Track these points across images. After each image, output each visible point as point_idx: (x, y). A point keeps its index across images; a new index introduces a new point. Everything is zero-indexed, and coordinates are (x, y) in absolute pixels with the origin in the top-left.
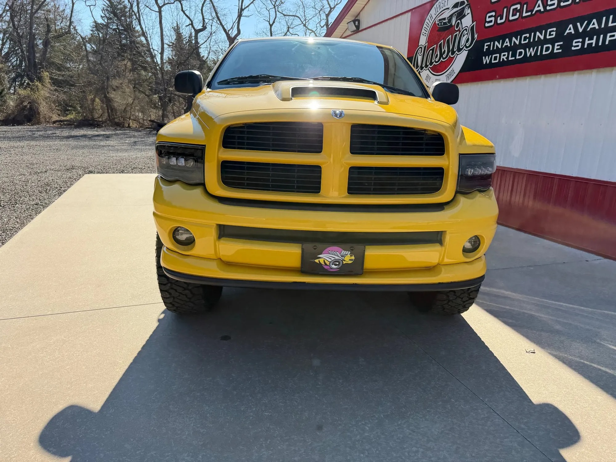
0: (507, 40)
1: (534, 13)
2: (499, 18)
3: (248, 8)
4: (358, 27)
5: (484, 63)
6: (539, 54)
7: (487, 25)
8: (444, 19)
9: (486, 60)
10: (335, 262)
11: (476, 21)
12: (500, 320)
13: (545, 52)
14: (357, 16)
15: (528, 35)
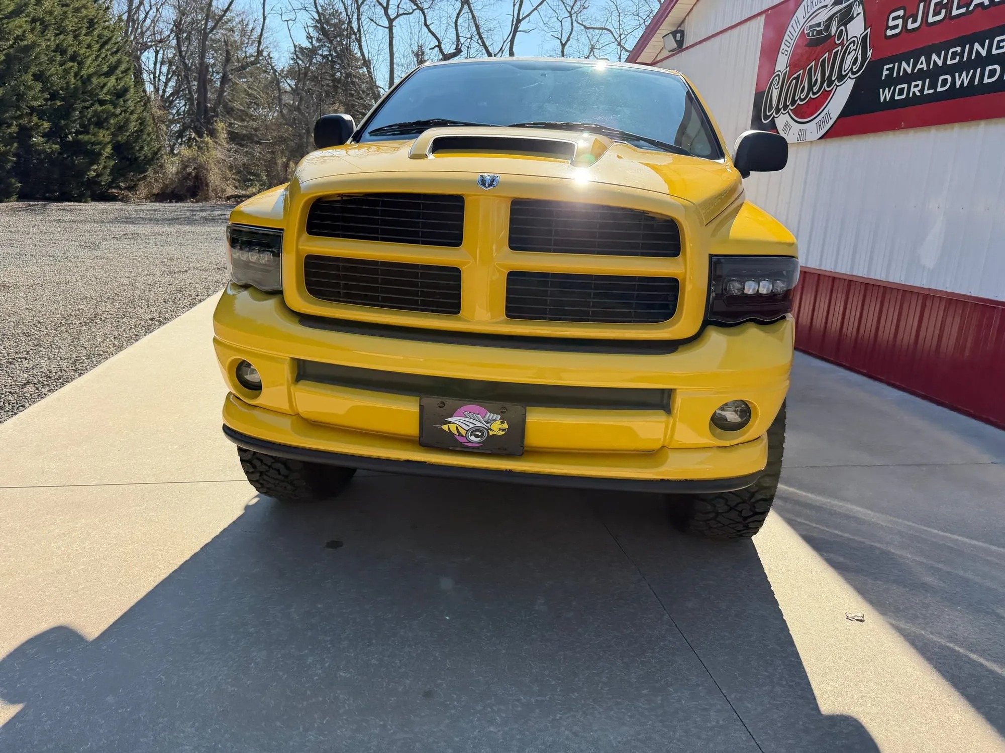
0: (923, 58)
1: (971, 8)
2: (910, 20)
3: (528, 18)
4: (680, 43)
5: (882, 101)
6: (976, 83)
7: (889, 33)
8: (819, 25)
9: (885, 95)
10: (474, 431)
11: (870, 26)
12: (822, 555)
13: (988, 78)
14: (680, 26)
15: (959, 49)
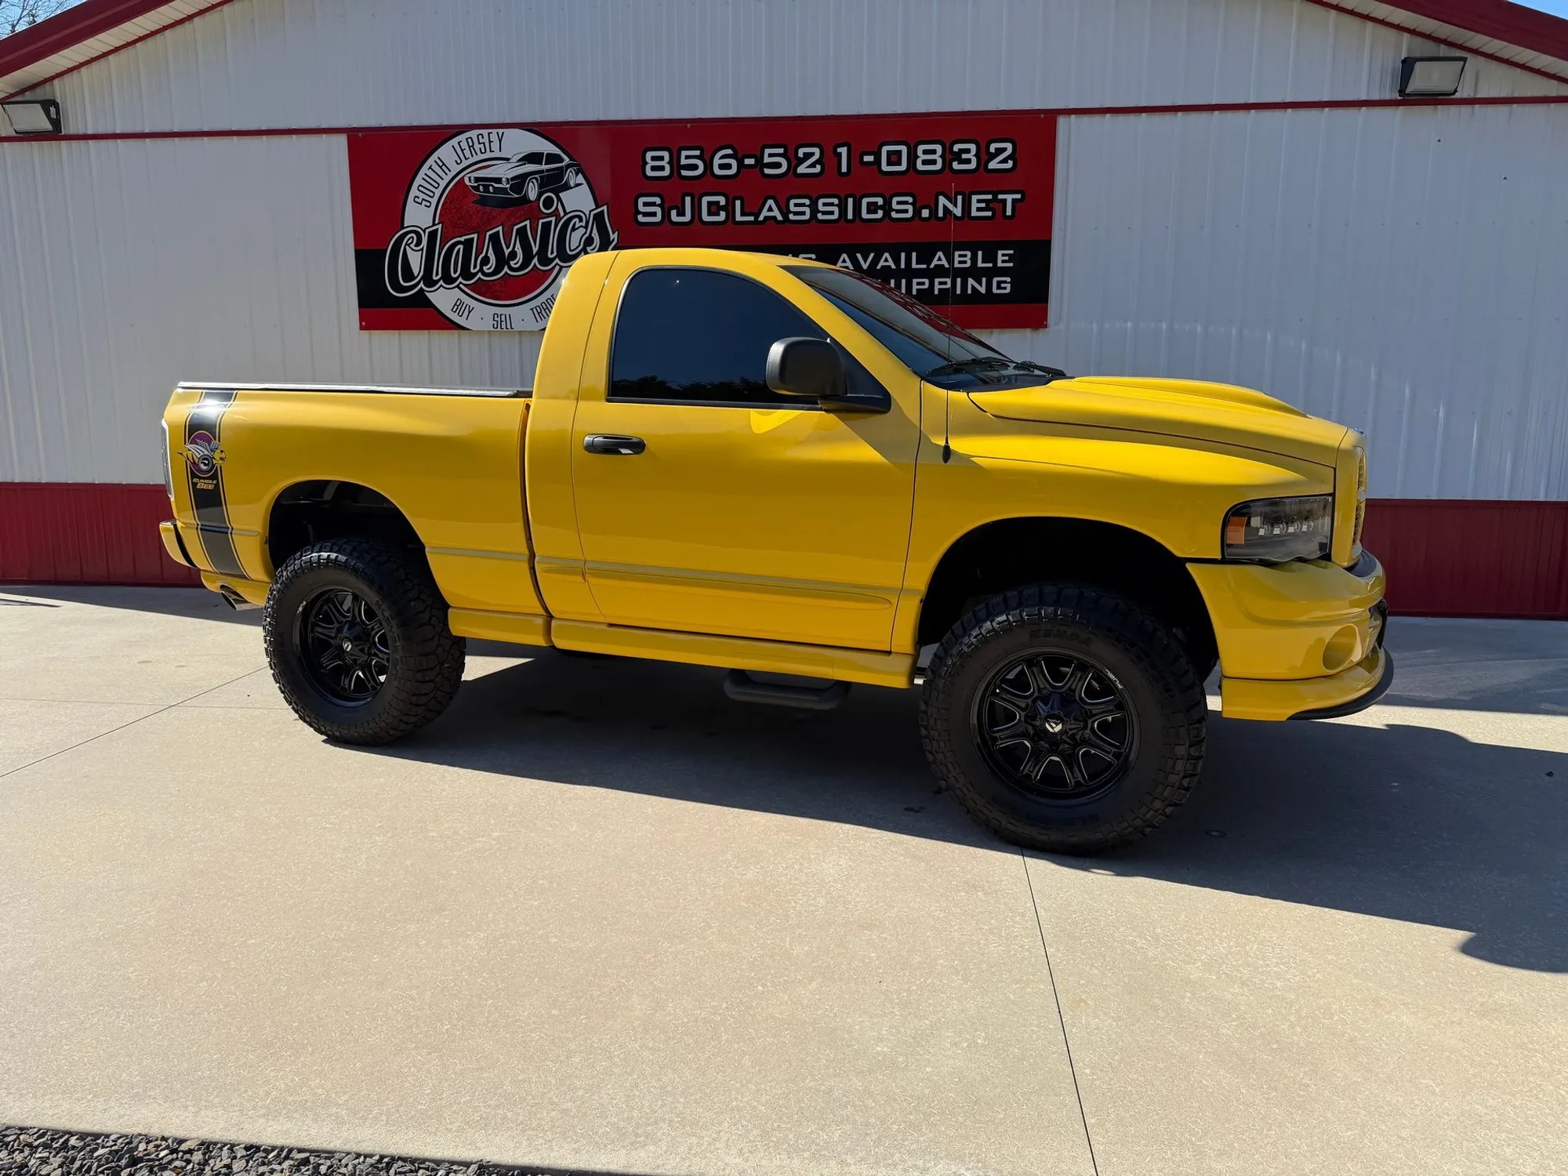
1: (761, 218)
2: (674, 213)
4: (56, 123)
7: (642, 218)
11: (606, 204)
